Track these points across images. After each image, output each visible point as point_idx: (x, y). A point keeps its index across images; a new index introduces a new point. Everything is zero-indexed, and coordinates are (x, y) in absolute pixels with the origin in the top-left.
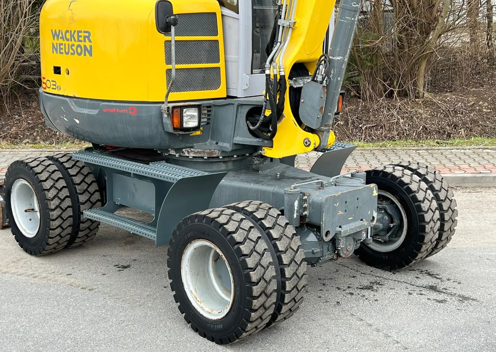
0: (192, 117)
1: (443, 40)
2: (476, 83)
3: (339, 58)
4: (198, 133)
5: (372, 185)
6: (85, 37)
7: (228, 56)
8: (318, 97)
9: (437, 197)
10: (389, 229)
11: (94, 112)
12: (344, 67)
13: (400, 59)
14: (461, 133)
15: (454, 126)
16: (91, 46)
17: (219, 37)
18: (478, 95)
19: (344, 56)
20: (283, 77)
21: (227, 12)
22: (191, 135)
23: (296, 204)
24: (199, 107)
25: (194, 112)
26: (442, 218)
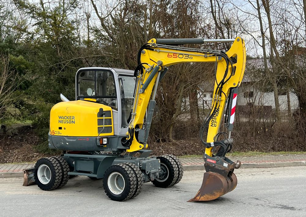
0: (105, 141)
1: (179, 117)
2: (194, 136)
3: (149, 123)
4: (106, 146)
5: (159, 159)
6: (72, 118)
7: (114, 123)
8: (144, 134)
9: (178, 167)
10: (164, 174)
11: (75, 140)
12: (150, 125)
13: (161, 126)
16: (74, 121)
17: (112, 118)
18: (194, 140)
19: (150, 122)
20: (133, 128)
21: (114, 110)
22: (104, 146)
23: (138, 164)
24: (107, 138)
25: (106, 140)
26: (179, 173)
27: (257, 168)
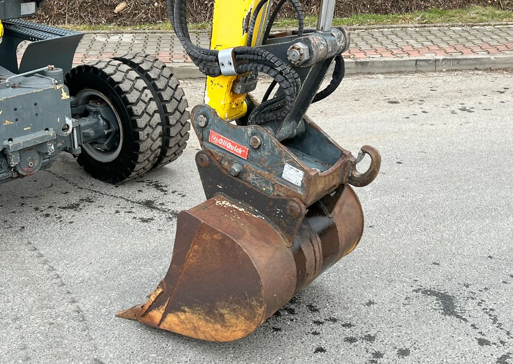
9: (158, 97)
14: (313, 10)
15: (306, 3)
26: (165, 123)
27: (486, 70)
